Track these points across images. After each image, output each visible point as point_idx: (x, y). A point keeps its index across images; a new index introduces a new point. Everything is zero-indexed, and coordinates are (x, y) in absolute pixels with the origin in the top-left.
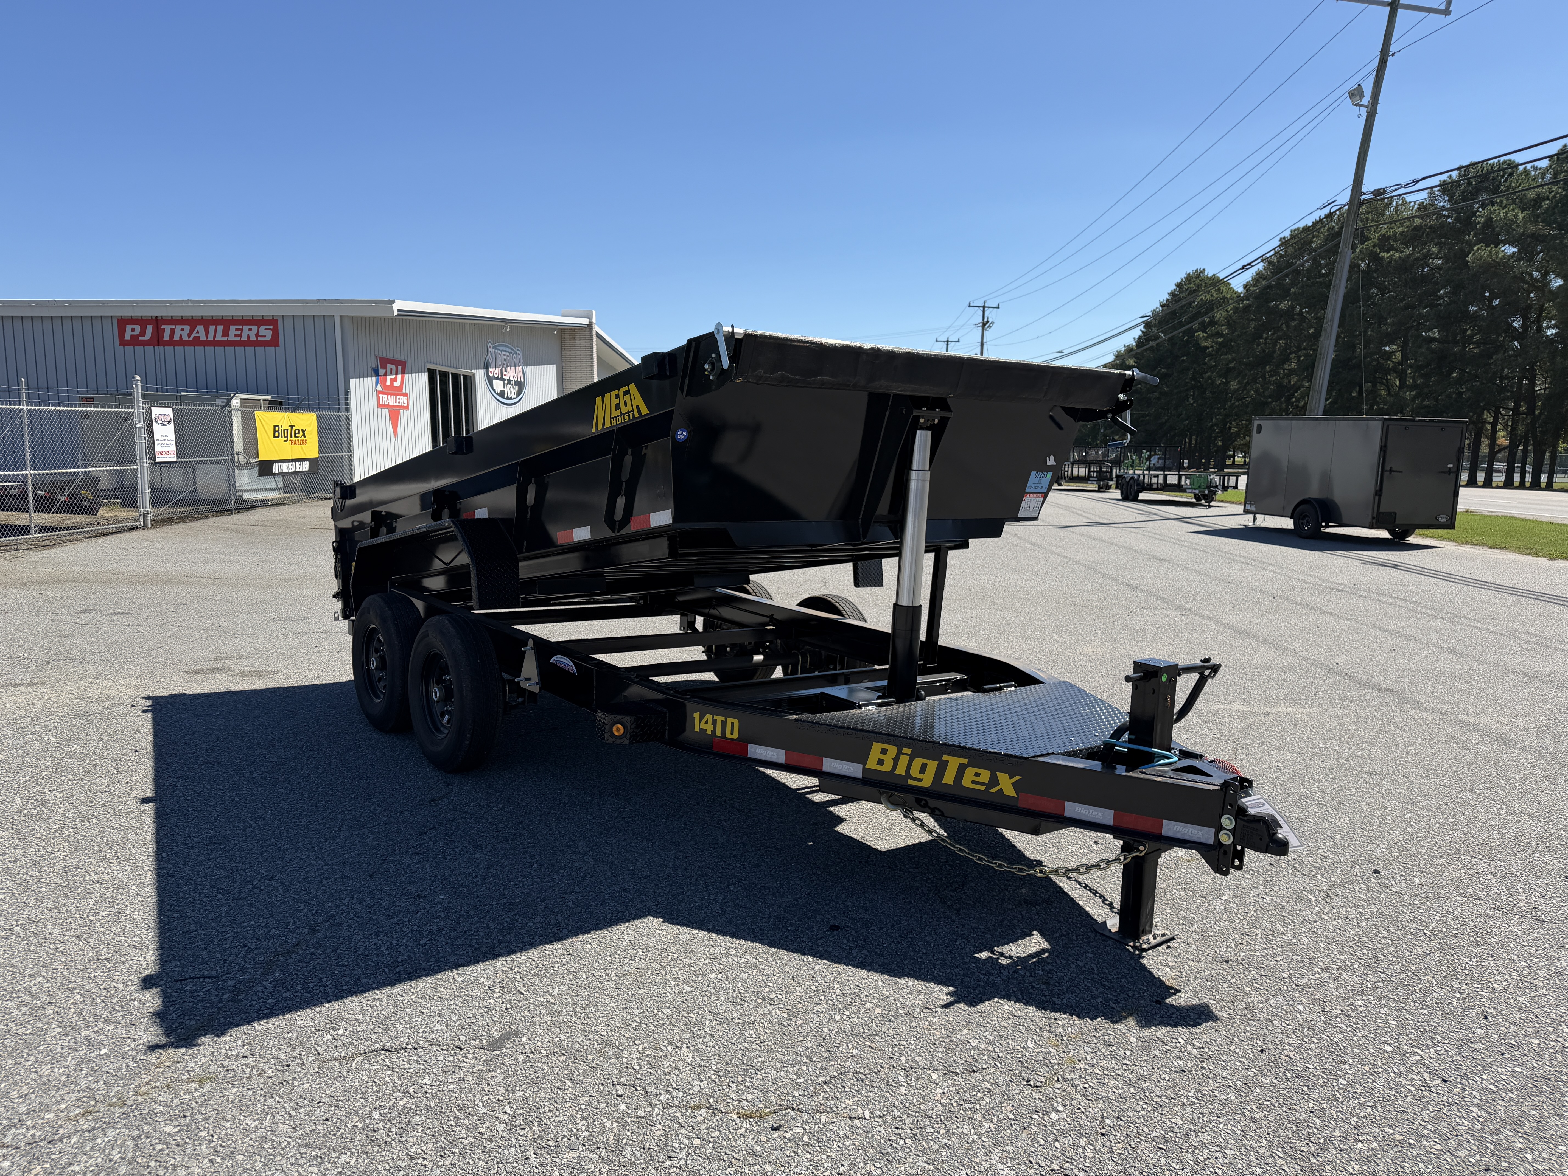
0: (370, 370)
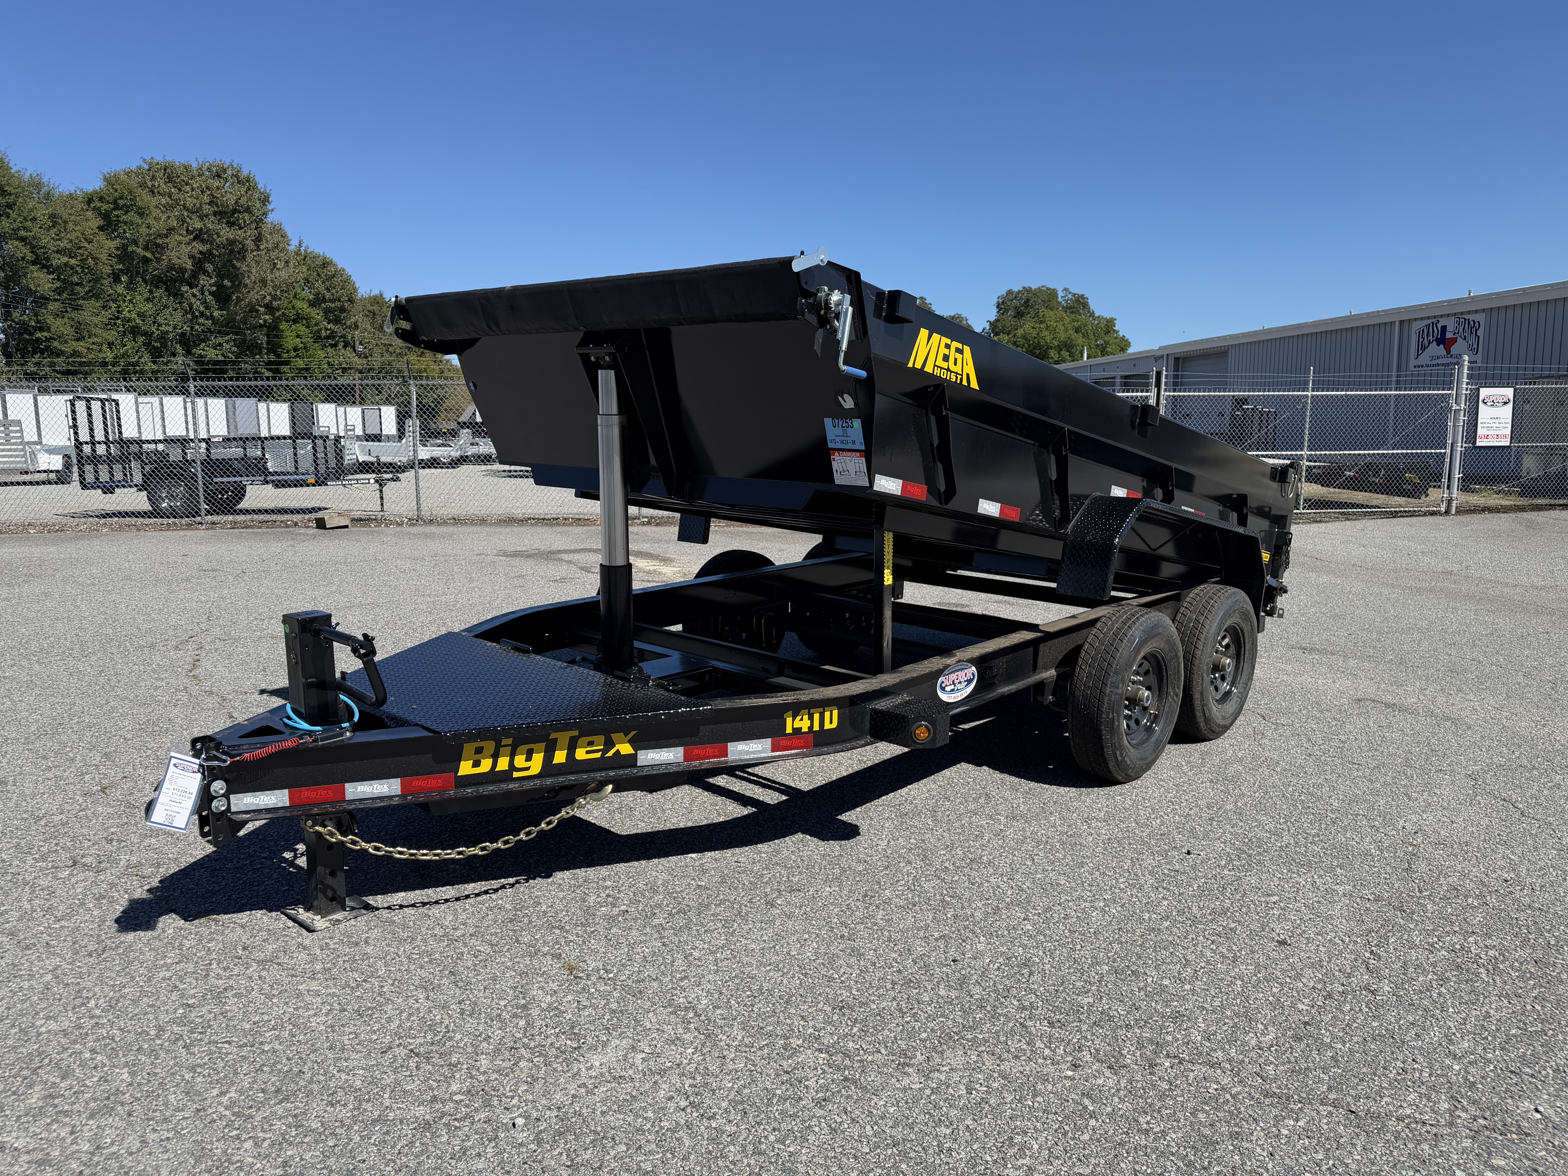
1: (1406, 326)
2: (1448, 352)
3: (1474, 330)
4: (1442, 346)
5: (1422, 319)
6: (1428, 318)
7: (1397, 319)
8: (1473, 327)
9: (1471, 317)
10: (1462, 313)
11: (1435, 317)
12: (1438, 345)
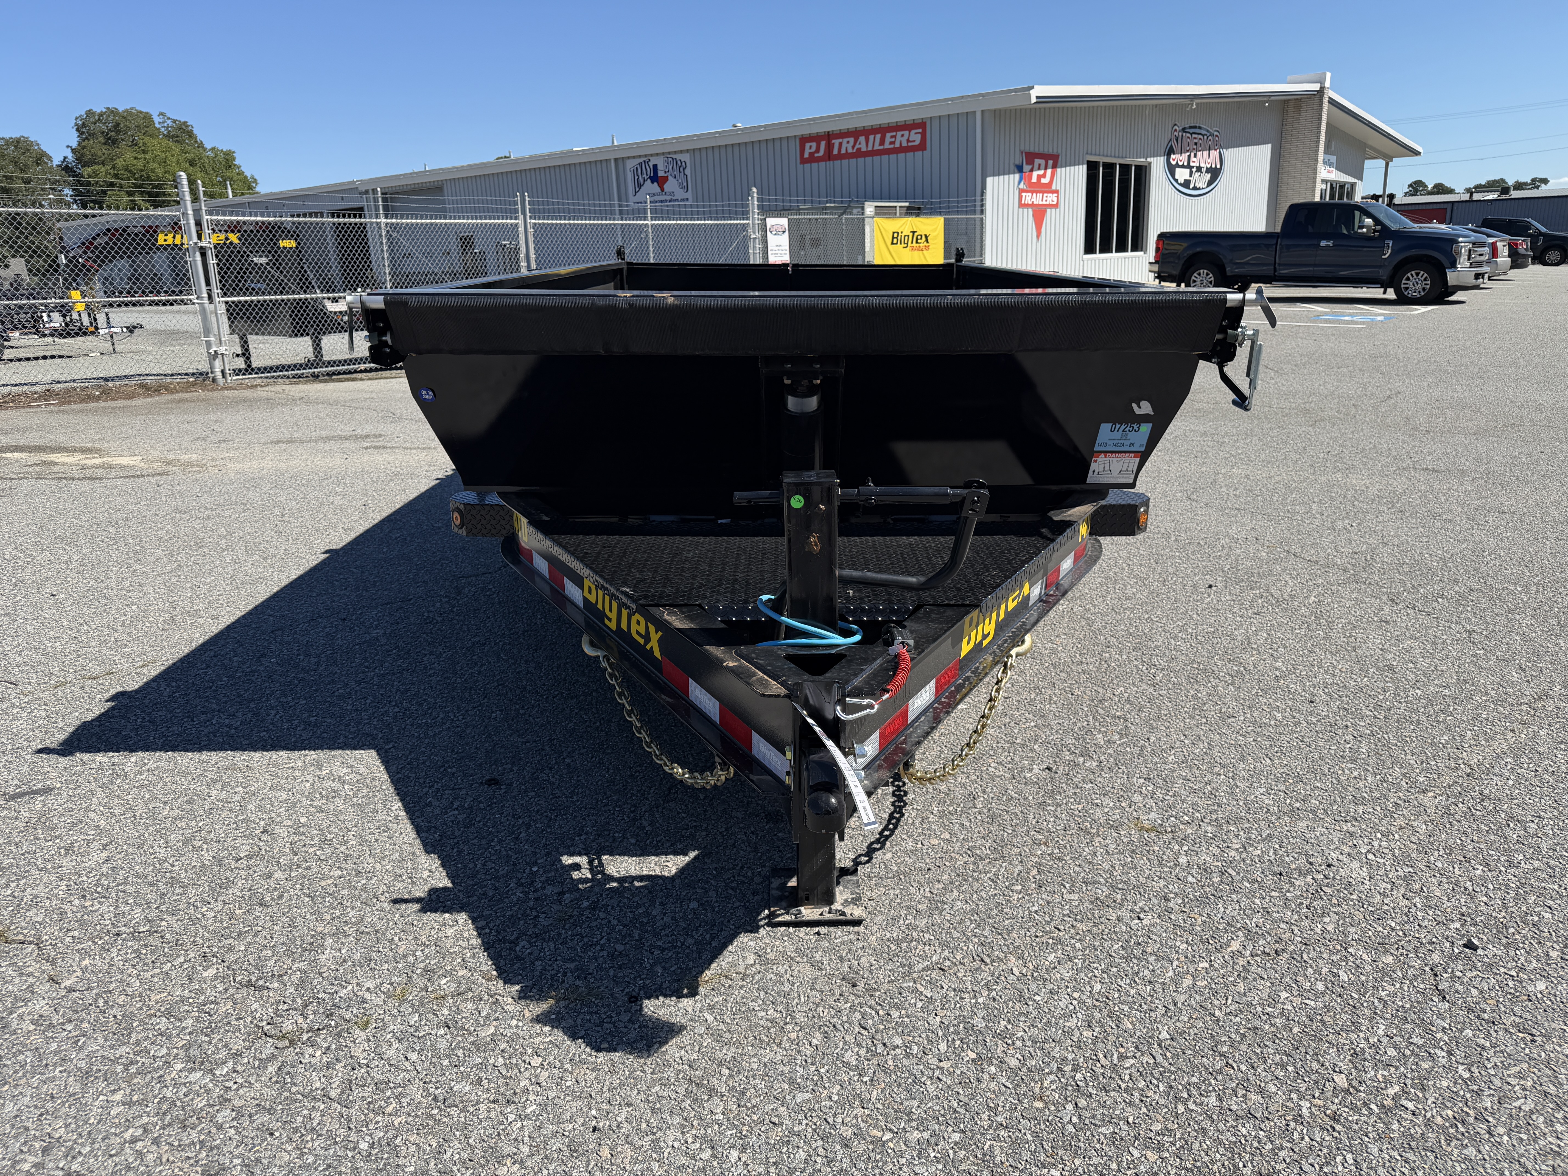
0: (1012, 167)
1: (620, 163)
2: (662, 190)
3: (682, 169)
4: (655, 184)
5: (634, 157)
6: (640, 157)
7: (612, 156)
8: (681, 166)
9: (678, 157)
10: (669, 153)
11: (646, 156)
12: (653, 183)
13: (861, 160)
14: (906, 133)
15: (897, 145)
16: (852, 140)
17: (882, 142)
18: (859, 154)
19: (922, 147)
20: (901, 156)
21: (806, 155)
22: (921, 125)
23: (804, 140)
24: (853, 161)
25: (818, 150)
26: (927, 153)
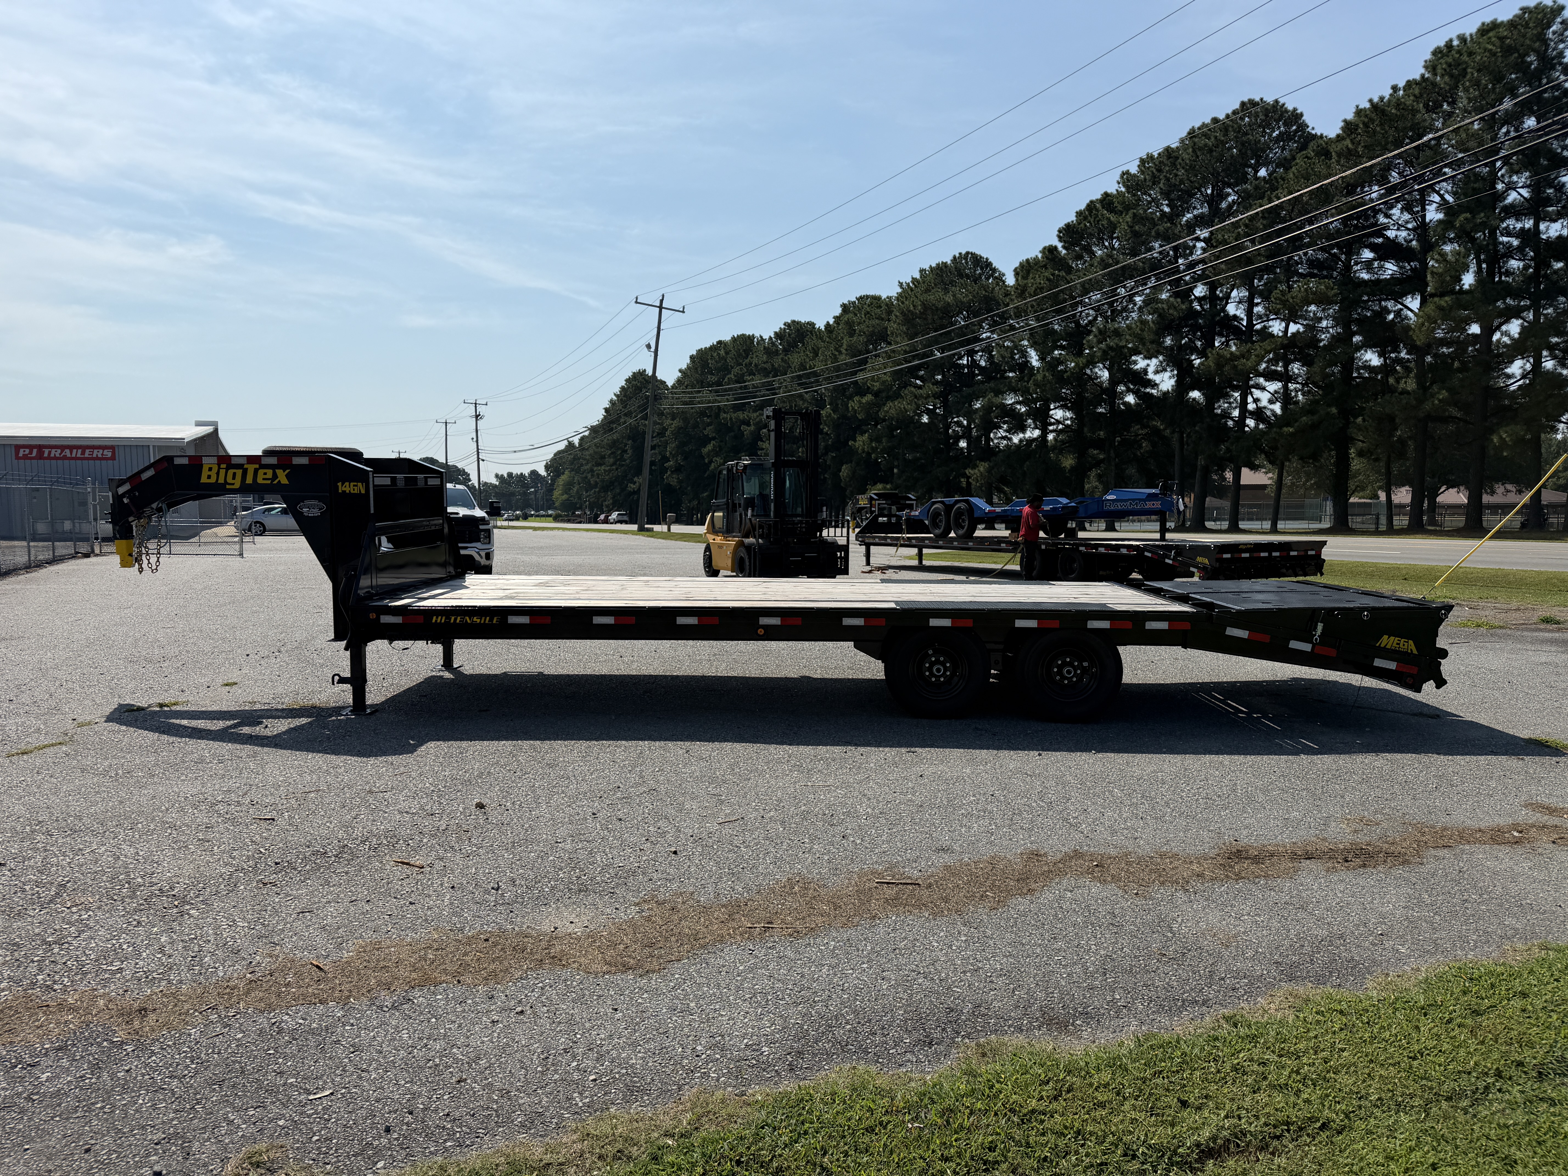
13: (66, 462)
14: (101, 451)
15: (95, 456)
16: (59, 451)
17: (83, 453)
18: (65, 458)
19: (113, 458)
20: (98, 462)
21: (21, 455)
22: (112, 448)
23: (18, 447)
24: (60, 462)
25: (31, 453)
26: (116, 462)
